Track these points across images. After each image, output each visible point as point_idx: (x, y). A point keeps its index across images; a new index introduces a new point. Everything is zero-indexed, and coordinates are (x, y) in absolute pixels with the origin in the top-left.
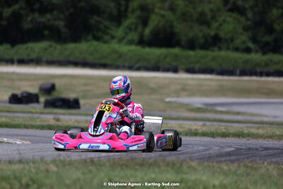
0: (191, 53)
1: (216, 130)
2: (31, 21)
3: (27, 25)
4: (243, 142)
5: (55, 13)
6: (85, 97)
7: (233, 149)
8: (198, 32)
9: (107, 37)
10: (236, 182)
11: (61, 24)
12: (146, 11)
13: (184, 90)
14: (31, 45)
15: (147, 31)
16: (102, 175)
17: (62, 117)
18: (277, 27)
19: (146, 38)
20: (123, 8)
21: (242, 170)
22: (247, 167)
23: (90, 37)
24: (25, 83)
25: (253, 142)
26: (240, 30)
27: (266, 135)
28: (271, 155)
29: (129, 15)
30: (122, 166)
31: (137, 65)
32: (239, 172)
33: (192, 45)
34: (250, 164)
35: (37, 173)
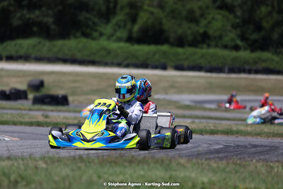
0: (180, 50)
1: (205, 127)
2: (20, 18)
3: (16, 22)
4: (231, 139)
5: (44, 9)
6: (73, 94)
7: (221, 146)
8: (187, 29)
9: (95, 34)
10: (225, 179)
12: (134, 8)
13: (172, 87)
14: (20, 41)
15: (136, 28)
16: (91, 171)
17: (50, 114)
18: (266, 24)
19: (135, 35)
20: (112, 5)
21: (231, 167)
22: (235, 164)
23: (79, 34)
24: (14, 80)
25: (241, 140)
26: (229, 28)
27: (254, 132)
28: (260, 152)
30: (111, 162)
31: (126, 62)
32: (227, 169)
33: (180, 42)
34: (238, 162)
35: (25, 170)
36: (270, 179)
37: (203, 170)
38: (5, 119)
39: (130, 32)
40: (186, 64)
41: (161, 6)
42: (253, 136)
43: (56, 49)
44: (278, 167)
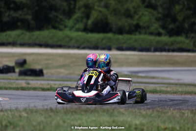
0: (120, 37)
2: (9, 16)
4: (156, 96)
5: (25, 10)
6: (47, 68)
7: (149, 101)
8: (124, 22)
9: (62, 27)
10: (151, 122)
11: (29, 17)
12: (88, 8)
14: (9, 33)
15: (90, 22)
16: (58, 118)
17: (30, 82)
18: (180, 18)
19: (89, 27)
20: (72, 6)
21: (155, 113)
22: (157, 111)
23: (50, 27)
24: (5, 59)
25: (163, 96)
26: (154, 20)
28: (176, 104)
29: (77, 11)
30: (72, 112)
31: (82, 46)
32: (153, 115)
33: (120, 31)
34: (160, 110)
35: (13, 118)
36: (182, 121)
39: (86, 25)
40: (124, 46)
41: (106, 6)
42: (171, 94)
43: (34, 38)
44: (188, 113)
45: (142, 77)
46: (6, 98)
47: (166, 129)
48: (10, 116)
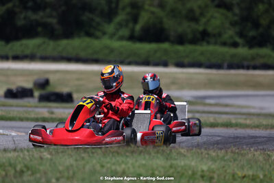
0: (180, 48)
2: (25, 18)
3: (20, 22)
4: (231, 132)
5: (48, 10)
6: (78, 91)
8: (186, 27)
9: (98, 34)
10: (224, 167)
11: (54, 21)
12: (136, 9)
13: (173, 83)
14: (25, 42)
15: (138, 27)
16: (94, 161)
17: (56, 111)
18: (264, 22)
19: (137, 34)
20: (114, 5)
21: (229, 155)
22: (232, 152)
23: (82, 34)
24: (20, 79)
25: (240, 132)
26: (227, 25)
29: (120, 11)
30: (114, 152)
31: (128, 60)
32: (226, 158)
33: (181, 40)
34: (237, 151)
35: (31, 160)
36: (268, 167)
37: (202, 159)
38: (11, 115)
39: (133, 31)
40: (186, 61)
41: (161, 6)
42: (252, 128)
43: (60, 49)
45: (210, 105)
46: (22, 132)
47: (244, 177)
48: (28, 158)
